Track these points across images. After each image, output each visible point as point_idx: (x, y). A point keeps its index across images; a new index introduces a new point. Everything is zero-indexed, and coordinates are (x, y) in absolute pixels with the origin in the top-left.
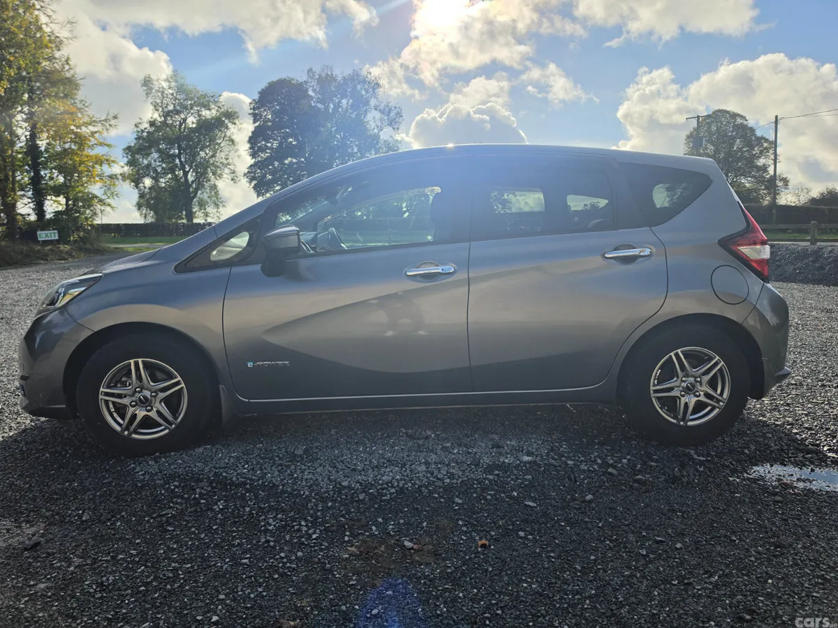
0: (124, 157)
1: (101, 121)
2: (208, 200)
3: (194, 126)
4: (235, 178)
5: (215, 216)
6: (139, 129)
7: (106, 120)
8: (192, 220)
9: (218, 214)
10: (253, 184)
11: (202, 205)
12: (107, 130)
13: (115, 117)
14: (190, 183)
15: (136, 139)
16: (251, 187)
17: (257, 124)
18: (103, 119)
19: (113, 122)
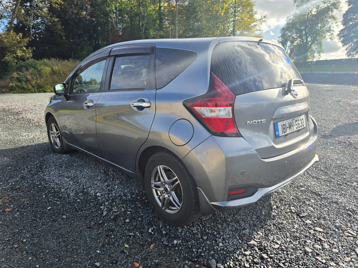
0: (280, 33)
1: (259, 20)
2: (315, 50)
3: (315, 13)
4: (332, 37)
5: (317, 58)
6: (288, 19)
7: (261, 19)
8: (306, 60)
9: (319, 57)
10: (341, 39)
11: (313, 52)
12: (261, 23)
13: (265, 17)
14: (308, 42)
15: (286, 24)
16: (340, 41)
17: (350, 6)
18: (259, 19)
19: (264, 20)
